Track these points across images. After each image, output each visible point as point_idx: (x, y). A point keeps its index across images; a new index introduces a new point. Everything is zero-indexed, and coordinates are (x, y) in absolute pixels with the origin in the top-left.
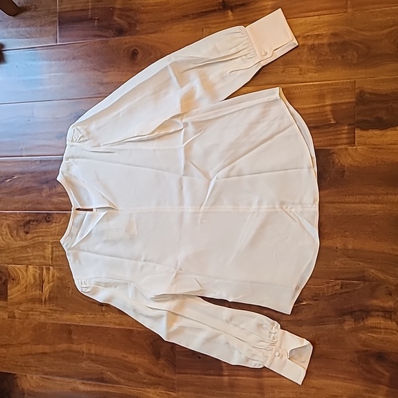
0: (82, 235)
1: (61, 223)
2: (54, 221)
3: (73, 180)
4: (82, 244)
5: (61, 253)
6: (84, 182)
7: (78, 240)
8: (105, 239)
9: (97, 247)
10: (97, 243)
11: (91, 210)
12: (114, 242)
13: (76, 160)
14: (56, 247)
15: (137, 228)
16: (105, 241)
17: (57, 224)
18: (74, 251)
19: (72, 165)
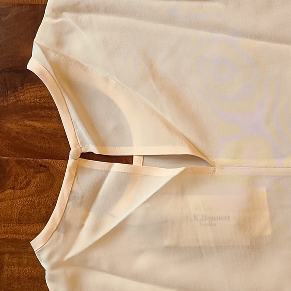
0: (96, 228)
1: (31, 189)
2: (10, 183)
3: (75, 73)
4: (97, 254)
5: (28, 269)
6: (107, 80)
7: (83, 241)
8: (167, 242)
9: (143, 263)
10: (140, 252)
11: (128, 160)
12: (197, 252)
13: (84, 17)
14: (11, 253)
15: (272, 218)
16: (168, 249)
17: (18, 193)
18: (70, 270)
19: (71, 31)
